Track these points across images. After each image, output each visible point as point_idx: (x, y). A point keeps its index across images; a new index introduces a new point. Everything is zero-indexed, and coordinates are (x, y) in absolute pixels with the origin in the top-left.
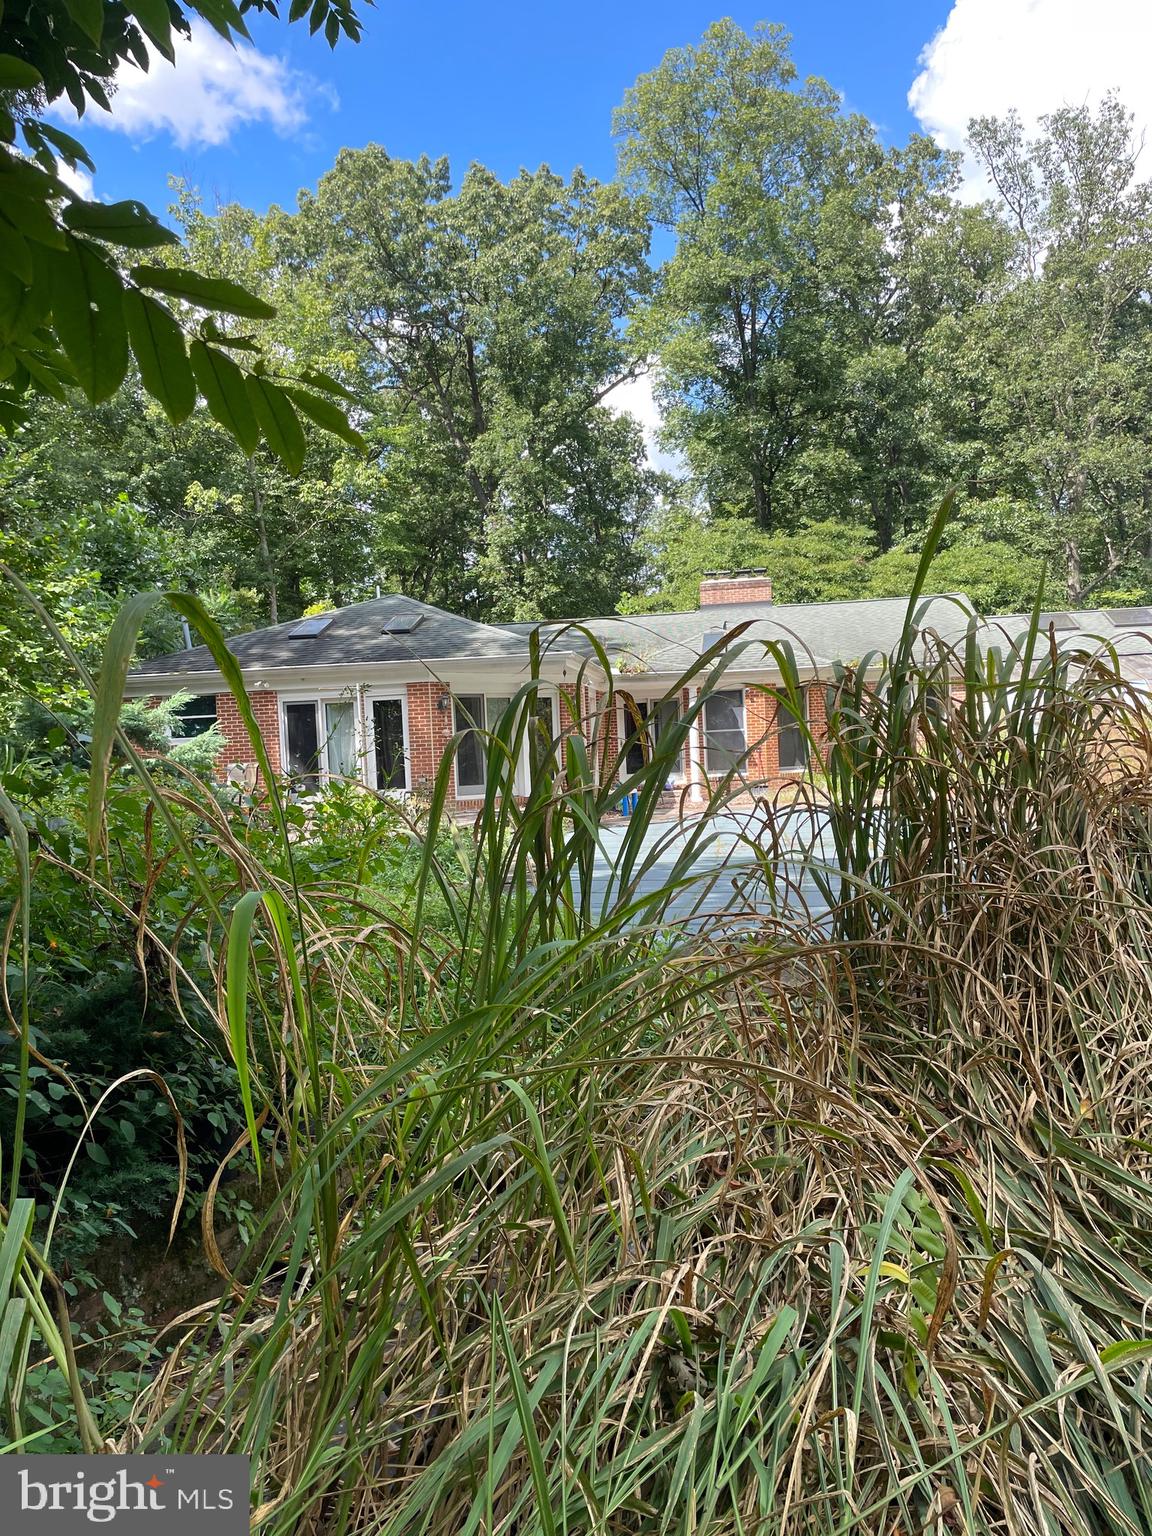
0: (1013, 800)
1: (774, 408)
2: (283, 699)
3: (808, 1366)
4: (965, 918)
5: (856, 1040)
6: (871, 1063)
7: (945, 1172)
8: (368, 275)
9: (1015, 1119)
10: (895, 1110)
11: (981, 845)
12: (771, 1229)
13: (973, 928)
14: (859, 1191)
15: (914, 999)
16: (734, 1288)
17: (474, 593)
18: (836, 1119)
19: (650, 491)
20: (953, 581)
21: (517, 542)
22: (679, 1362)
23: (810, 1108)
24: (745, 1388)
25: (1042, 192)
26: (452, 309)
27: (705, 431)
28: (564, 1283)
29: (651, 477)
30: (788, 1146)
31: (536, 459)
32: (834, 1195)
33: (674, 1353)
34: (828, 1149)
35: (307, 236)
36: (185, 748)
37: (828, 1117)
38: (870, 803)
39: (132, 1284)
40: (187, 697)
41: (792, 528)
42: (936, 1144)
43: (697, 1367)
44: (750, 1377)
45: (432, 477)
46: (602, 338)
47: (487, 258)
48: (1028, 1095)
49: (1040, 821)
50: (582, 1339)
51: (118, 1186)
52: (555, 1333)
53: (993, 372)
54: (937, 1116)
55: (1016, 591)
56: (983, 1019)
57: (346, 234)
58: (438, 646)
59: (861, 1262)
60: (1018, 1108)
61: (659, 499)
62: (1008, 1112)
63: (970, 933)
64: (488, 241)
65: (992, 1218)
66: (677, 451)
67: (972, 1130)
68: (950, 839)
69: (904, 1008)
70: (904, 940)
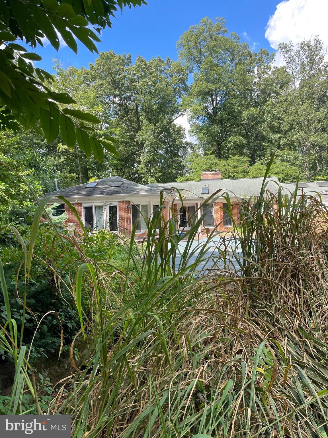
0: (291, 238)
1: (222, 124)
2: (83, 205)
3: (236, 397)
4: (279, 270)
5: (247, 305)
6: (252, 311)
7: (273, 343)
8: (108, 86)
9: (293, 328)
10: (259, 325)
11: (283, 250)
12: (225, 358)
13: (281, 274)
14: (249, 348)
15: (264, 293)
16: (214, 374)
17: (137, 175)
18: (242, 327)
19: (187, 147)
20: (272, 173)
21: (149, 161)
22: (200, 395)
23: (235, 324)
24: (219, 402)
25: (298, 64)
26: (132, 96)
27: (202, 130)
28: (168, 372)
29: (188, 144)
30: (229, 335)
31: (155, 138)
32: (242, 349)
33: (199, 392)
34: (240, 336)
35: (92, 75)
36: (56, 219)
37: (240, 326)
38: (252, 238)
39: (45, 371)
40: (57, 205)
41: (227, 158)
42: (270, 334)
43: (205, 396)
44: (220, 399)
45: (126, 143)
46: (174, 104)
47: (142, 82)
48: (296, 321)
49: (299, 244)
50: (174, 388)
51: (43, 343)
52: (166, 386)
53: (284, 114)
54: (271, 327)
55: (291, 176)
56: (284, 299)
57: (103, 75)
58: (127, 191)
59: (250, 367)
60: (294, 325)
61: (189, 150)
62: (291, 326)
63: (280, 275)
64: (142, 77)
65: (286, 356)
66: (195, 136)
67: (281, 331)
68: (274, 248)
69: (261, 296)
70: (261, 277)
